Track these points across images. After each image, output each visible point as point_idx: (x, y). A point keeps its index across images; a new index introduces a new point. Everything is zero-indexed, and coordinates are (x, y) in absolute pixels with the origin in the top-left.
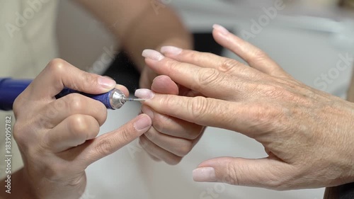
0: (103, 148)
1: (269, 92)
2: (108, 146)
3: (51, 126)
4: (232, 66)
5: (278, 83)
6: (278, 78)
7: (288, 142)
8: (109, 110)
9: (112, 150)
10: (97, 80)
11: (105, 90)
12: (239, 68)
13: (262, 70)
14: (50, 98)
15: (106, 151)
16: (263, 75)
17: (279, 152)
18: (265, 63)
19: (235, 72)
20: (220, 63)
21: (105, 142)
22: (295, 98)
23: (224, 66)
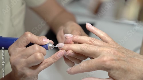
0: (45, 65)
1: (109, 51)
2: (47, 64)
3: (26, 57)
4: (94, 41)
5: (112, 47)
6: (112, 45)
7: (117, 72)
8: (47, 51)
9: (49, 65)
10: (42, 39)
11: (46, 43)
12: (96, 42)
13: (106, 42)
14: (24, 47)
15: (47, 66)
16: (106, 44)
17: (114, 76)
18: (108, 39)
19: (95, 43)
20: (89, 40)
21: (46, 62)
22: (119, 54)
23: (90, 41)
